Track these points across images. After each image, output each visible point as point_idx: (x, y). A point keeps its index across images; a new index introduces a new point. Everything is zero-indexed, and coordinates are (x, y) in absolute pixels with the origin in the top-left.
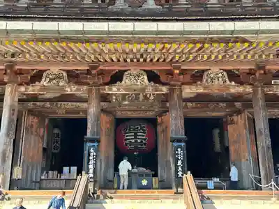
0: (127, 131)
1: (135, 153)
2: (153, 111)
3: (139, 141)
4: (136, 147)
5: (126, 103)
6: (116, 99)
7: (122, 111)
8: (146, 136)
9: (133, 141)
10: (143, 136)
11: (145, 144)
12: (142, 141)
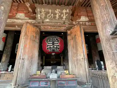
0: (48, 41)
1: (53, 54)
2: (65, 26)
3: (55, 47)
4: (53, 50)
5: (48, 20)
6: (41, 18)
7: (44, 26)
8: (59, 44)
9: (52, 47)
10: (58, 44)
11: (59, 48)
12: (57, 47)
